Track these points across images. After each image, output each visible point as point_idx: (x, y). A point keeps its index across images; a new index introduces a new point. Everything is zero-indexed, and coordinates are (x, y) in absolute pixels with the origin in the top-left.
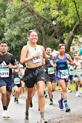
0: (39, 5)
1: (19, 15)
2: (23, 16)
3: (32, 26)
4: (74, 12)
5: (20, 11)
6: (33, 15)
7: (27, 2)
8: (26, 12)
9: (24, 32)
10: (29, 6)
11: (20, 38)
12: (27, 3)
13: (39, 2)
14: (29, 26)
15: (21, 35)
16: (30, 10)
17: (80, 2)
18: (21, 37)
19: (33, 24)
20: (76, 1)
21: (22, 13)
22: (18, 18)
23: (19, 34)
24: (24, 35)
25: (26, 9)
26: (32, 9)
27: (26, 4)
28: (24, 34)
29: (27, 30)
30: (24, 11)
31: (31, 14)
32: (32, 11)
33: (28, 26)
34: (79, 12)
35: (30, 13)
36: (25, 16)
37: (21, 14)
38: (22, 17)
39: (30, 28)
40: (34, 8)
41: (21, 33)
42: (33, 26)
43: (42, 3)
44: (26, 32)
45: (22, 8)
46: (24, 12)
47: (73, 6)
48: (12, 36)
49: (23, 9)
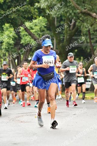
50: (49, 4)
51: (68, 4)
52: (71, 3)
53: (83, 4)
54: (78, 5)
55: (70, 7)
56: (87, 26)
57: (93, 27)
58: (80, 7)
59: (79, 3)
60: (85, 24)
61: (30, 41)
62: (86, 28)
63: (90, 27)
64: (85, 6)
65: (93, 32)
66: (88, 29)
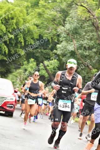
1: (80, 27)
2: (85, 29)
3: (92, 45)
5: (82, 24)
6: (96, 32)
8: (90, 26)
9: (81, 49)
10: (95, 20)
11: (74, 55)
12: (94, 16)
14: (90, 44)
15: (76, 52)
16: (95, 25)
18: (77, 55)
19: (94, 42)
21: (85, 26)
22: (78, 31)
23: (75, 50)
24: (81, 53)
25: (91, 23)
26: (98, 25)
27: (92, 16)
28: (80, 51)
29: (85, 48)
30: (88, 24)
31: (95, 30)
32: (96, 27)
33: (88, 44)
35: (94, 28)
36: (87, 31)
37: (83, 27)
38: (83, 31)
39: (89, 46)
41: (78, 50)
42: (94, 45)
44: (84, 50)
45: (86, 20)
46: (88, 26)
48: (66, 50)
49: (87, 22)
50: (63, 53)
51: (75, 56)
52: (77, 56)
53: (85, 58)
54: (82, 58)
55: (76, 58)
56: (84, 73)
57: (88, 74)
58: (82, 60)
59: (82, 57)
60: (83, 71)
61: (45, 74)
62: (83, 74)
63: (86, 74)
64: (86, 60)
65: (88, 78)
66: (84, 75)
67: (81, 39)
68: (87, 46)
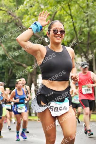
0: (29, 19)
1: (5, 31)
2: (10, 31)
4: (71, 28)
5: (6, 27)
7: (14, 15)
8: (14, 27)
9: (11, 51)
10: (17, 21)
12: (15, 17)
13: (29, 16)
15: (7, 54)
16: (18, 24)
17: (77, 16)
20: (73, 15)
21: (9, 28)
23: (5, 53)
25: (14, 24)
26: (21, 24)
27: (13, 18)
28: (10, 53)
29: (14, 49)
30: (11, 26)
33: (16, 44)
34: (77, 28)
39: (18, 46)
40: (23, 22)
41: (8, 52)
43: (32, 16)
45: (9, 23)
47: (70, 20)
67: (8, 41)
68: (16, 47)
